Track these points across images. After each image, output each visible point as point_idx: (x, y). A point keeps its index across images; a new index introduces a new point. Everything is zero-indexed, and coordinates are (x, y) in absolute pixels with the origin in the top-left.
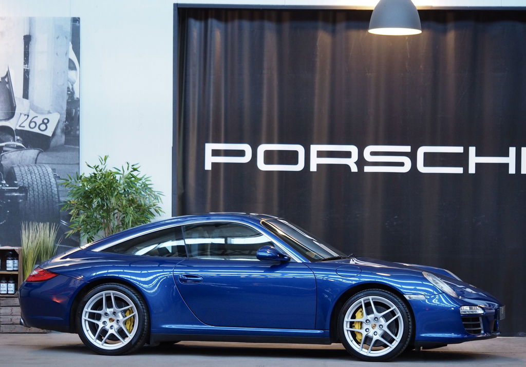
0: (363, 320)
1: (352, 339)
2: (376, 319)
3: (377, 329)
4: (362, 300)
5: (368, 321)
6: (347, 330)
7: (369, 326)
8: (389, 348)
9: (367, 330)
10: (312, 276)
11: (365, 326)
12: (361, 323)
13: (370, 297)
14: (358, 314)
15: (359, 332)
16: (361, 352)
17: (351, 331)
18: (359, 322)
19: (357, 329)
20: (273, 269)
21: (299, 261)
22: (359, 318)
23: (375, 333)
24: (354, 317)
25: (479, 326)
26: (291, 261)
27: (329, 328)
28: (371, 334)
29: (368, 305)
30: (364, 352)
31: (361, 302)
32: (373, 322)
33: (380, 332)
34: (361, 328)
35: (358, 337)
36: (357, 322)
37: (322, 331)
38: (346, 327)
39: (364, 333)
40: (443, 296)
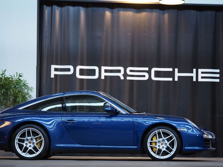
0: (157, 141)
1: (151, 150)
2: (163, 141)
3: (164, 145)
4: (156, 131)
5: (159, 142)
6: (149, 146)
7: (160, 144)
8: (169, 154)
9: (159, 146)
10: (131, 120)
11: (158, 144)
12: (156, 143)
13: (160, 130)
14: (154, 138)
15: (155, 147)
16: (156, 157)
17: (151, 147)
18: (154, 142)
19: (153, 145)
20: (111, 117)
21: (124, 113)
22: (154, 140)
23: (163, 147)
24: (152, 140)
25: (209, 144)
26: (120, 113)
27: (140, 145)
28: (161, 148)
29: (159, 133)
30: (157, 157)
31: (156, 132)
32: (162, 142)
33: (165, 147)
34: (156, 145)
35: (154, 149)
36: (153, 142)
37: (137, 147)
38: (148, 145)
39: (158, 148)
40: (195, 129)
